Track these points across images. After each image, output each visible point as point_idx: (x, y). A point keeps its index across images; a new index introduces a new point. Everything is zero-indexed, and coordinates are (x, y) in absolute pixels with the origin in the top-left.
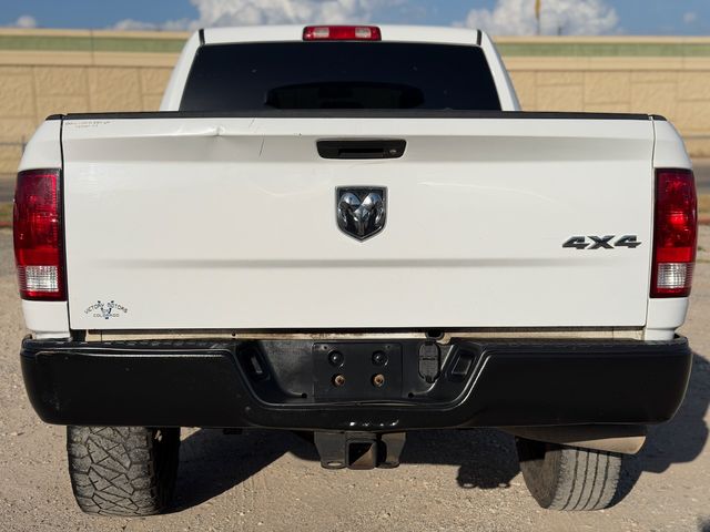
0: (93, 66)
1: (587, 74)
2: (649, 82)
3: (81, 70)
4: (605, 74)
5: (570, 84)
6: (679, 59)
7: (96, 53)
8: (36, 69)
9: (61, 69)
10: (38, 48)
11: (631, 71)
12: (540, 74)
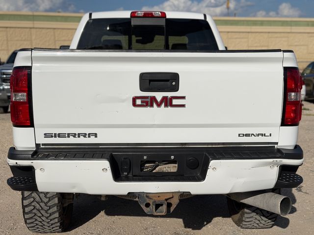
0: (33, 28)
1: (250, 34)
2: (277, 37)
3: (28, 29)
4: (257, 34)
5: (243, 38)
6: (289, 27)
7: (35, 22)
8: (8, 29)
9: (19, 29)
10: (9, 20)
11: (269, 33)
12: (230, 34)
